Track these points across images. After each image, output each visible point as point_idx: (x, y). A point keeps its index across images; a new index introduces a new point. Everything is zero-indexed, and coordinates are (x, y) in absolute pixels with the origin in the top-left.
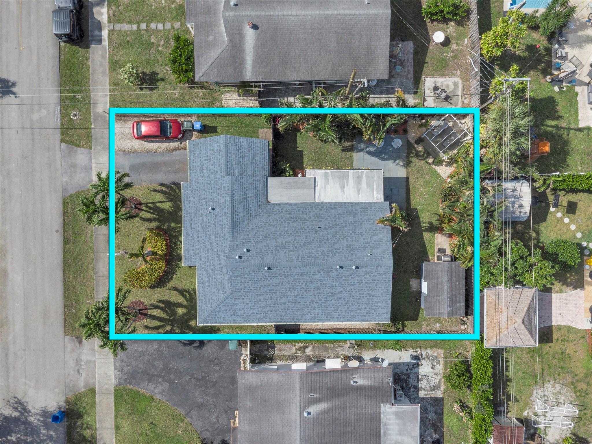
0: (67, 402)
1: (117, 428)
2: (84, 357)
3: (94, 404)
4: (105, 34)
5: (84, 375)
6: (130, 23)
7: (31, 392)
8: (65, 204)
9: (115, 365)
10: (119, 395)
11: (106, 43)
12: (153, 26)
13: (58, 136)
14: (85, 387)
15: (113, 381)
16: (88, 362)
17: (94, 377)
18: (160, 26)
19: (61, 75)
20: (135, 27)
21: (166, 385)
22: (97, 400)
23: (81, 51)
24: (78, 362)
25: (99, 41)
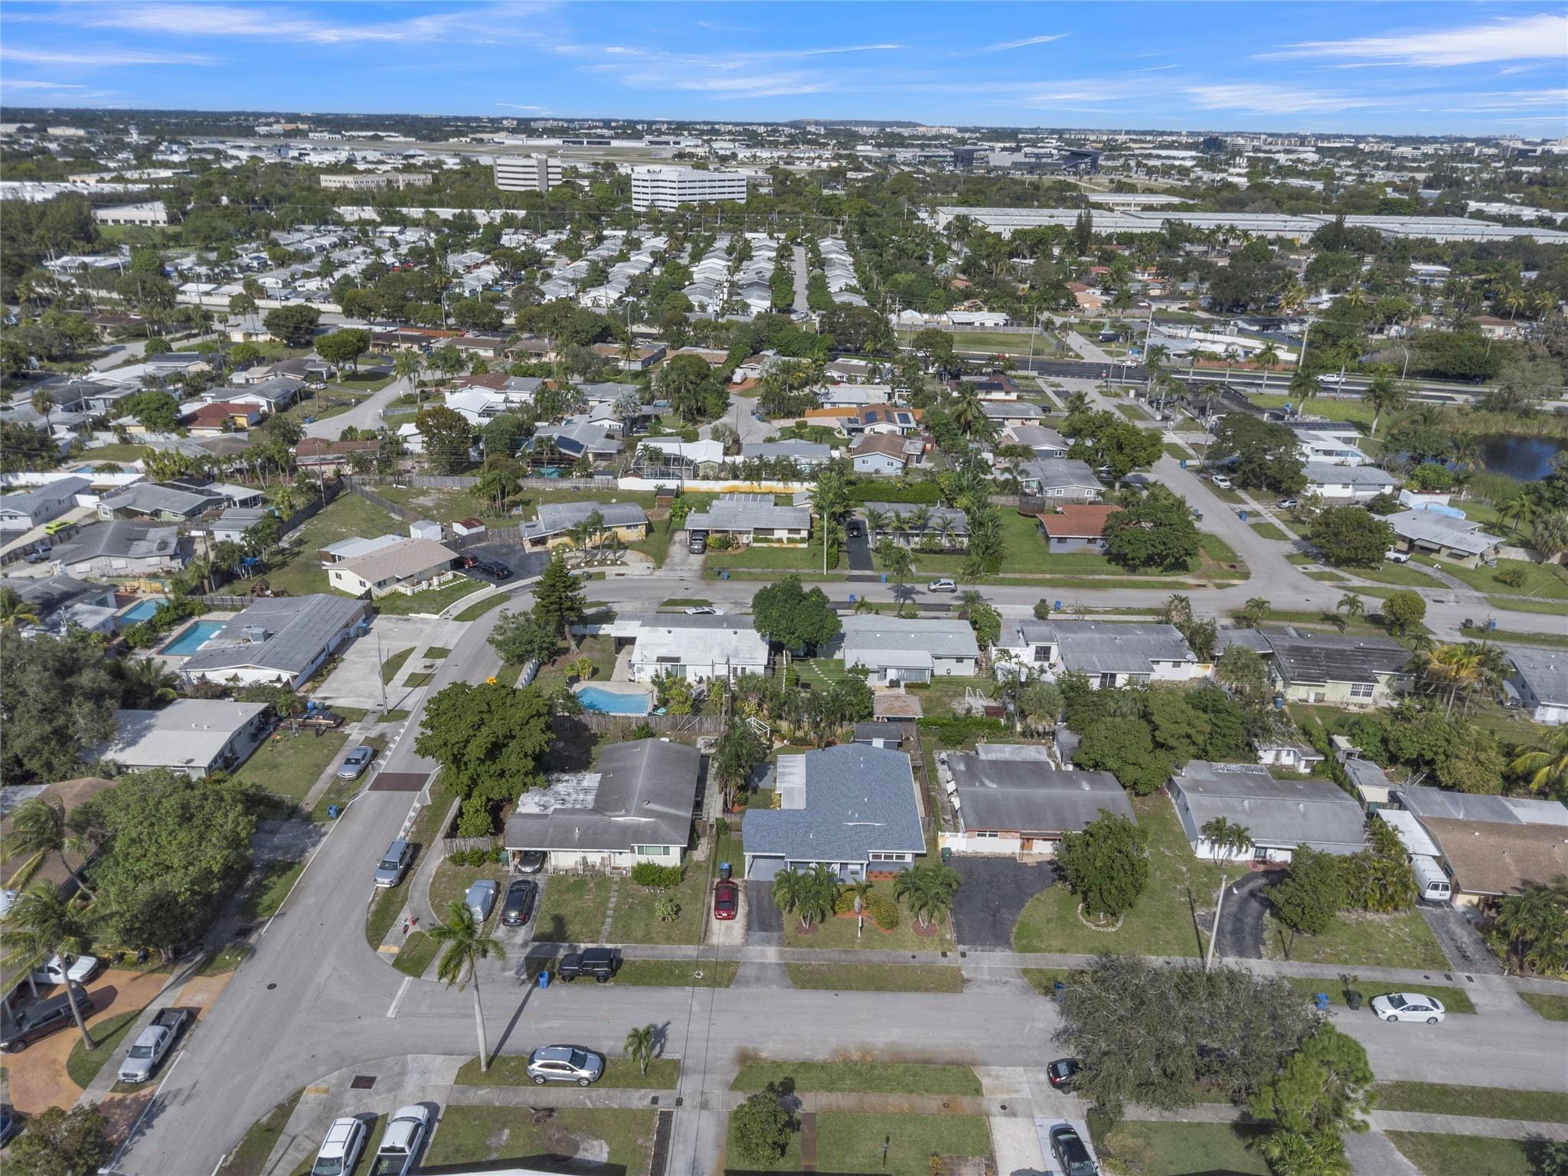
0: (1046, 994)
1: (1061, 951)
2: (987, 978)
3: (1040, 971)
4: (608, 946)
5: (1009, 979)
6: (603, 923)
7: (1040, 1025)
8: (803, 987)
9: (990, 951)
10: (1024, 949)
11: (620, 946)
12: (611, 905)
13: (721, 990)
14: (1022, 978)
15: (1009, 953)
16: (991, 974)
17: (1008, 969)
18: (613, 900)
19: (649, 984)
20: (609, 920)
21: (1003, 910)
22: (1034, 967)
23: (624, 967)
24: (991, 983)
25: (617, 951)
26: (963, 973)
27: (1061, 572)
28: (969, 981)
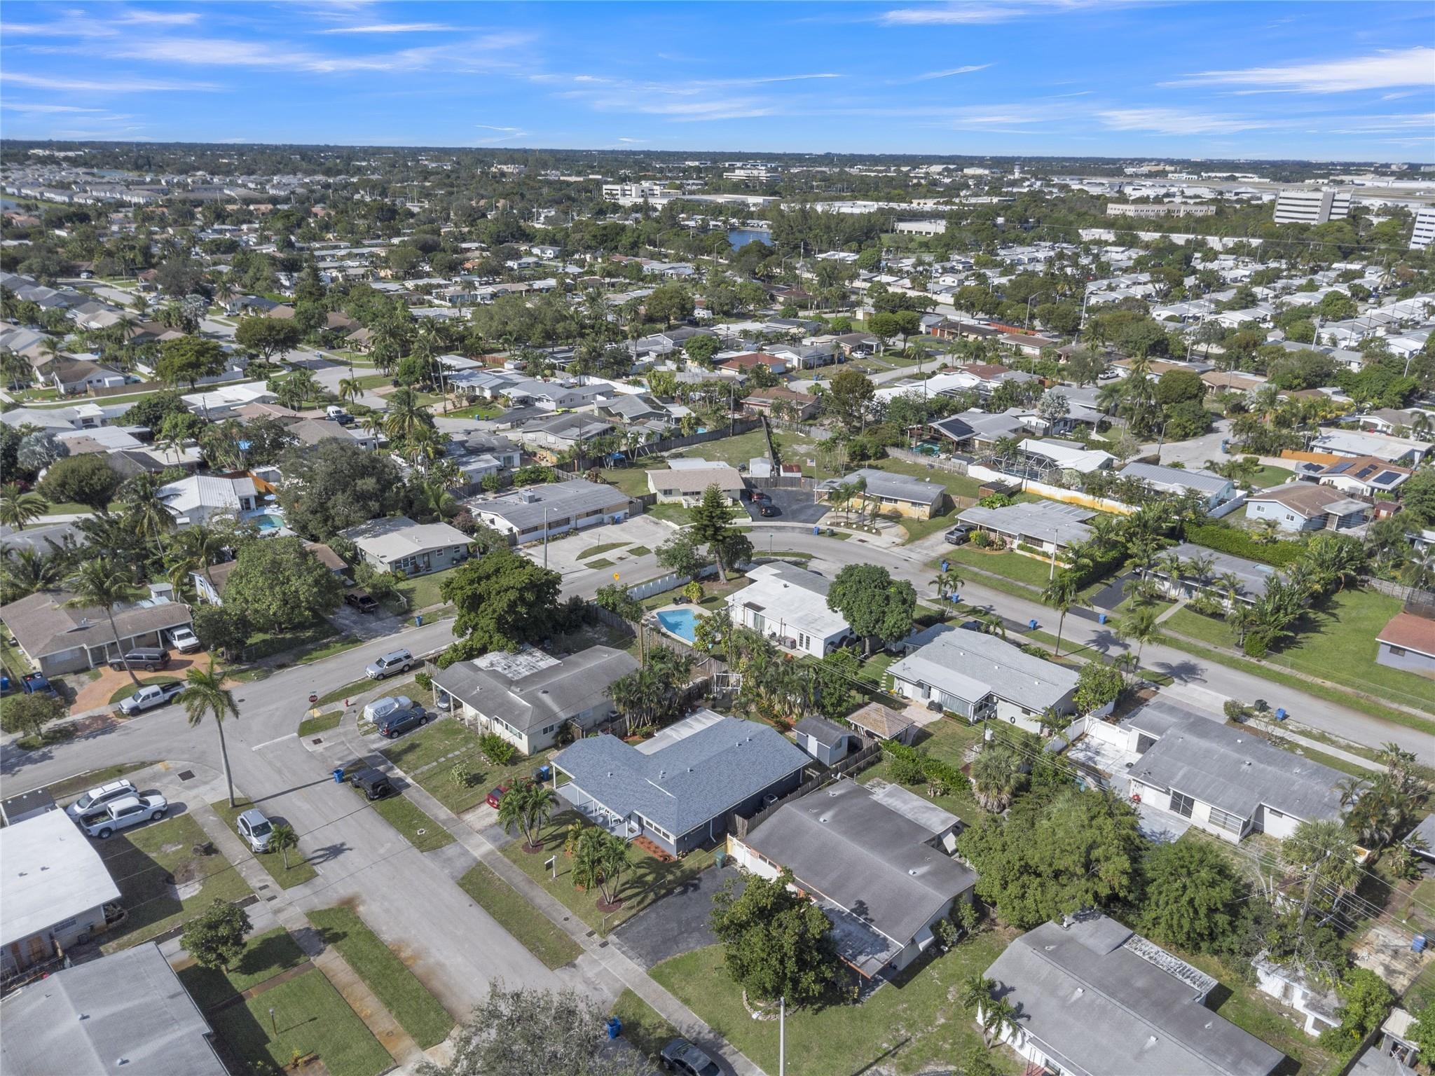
1: (686, 1001)
3: (640, 1003)
4: (409, 780)
5: (605, 988)
6: (428, 764)
8: (462, 886)
9: (630, 958)
10: (658, 976)
11: (414, 784)
12: (450, 756)
13: (416, 851)
14: (616, 996)
15: (641, 970)
16: (598, 975)
17: (617, 980)
18: (457, 753)
19: (388, 819)
20: (434, 764)
21: (696, 935)
22: (640, 995)
23: (395, 800)
24: (587, 981)
25: (408, 786)
26: (580, 957)
27: (1352, 685)
28: (574, 966)
